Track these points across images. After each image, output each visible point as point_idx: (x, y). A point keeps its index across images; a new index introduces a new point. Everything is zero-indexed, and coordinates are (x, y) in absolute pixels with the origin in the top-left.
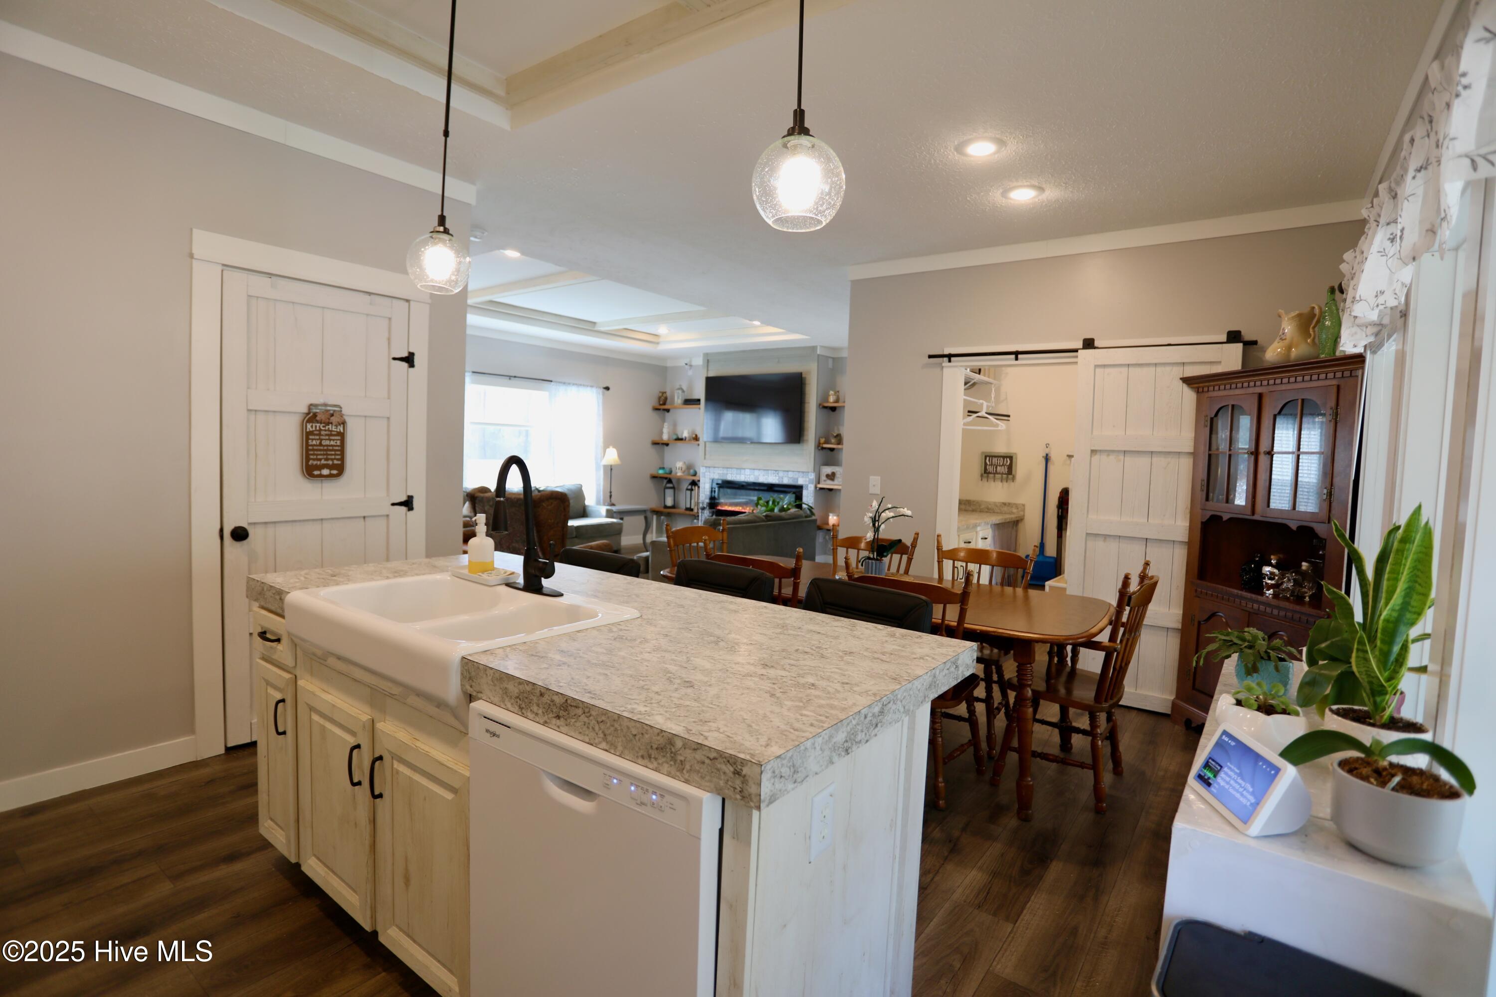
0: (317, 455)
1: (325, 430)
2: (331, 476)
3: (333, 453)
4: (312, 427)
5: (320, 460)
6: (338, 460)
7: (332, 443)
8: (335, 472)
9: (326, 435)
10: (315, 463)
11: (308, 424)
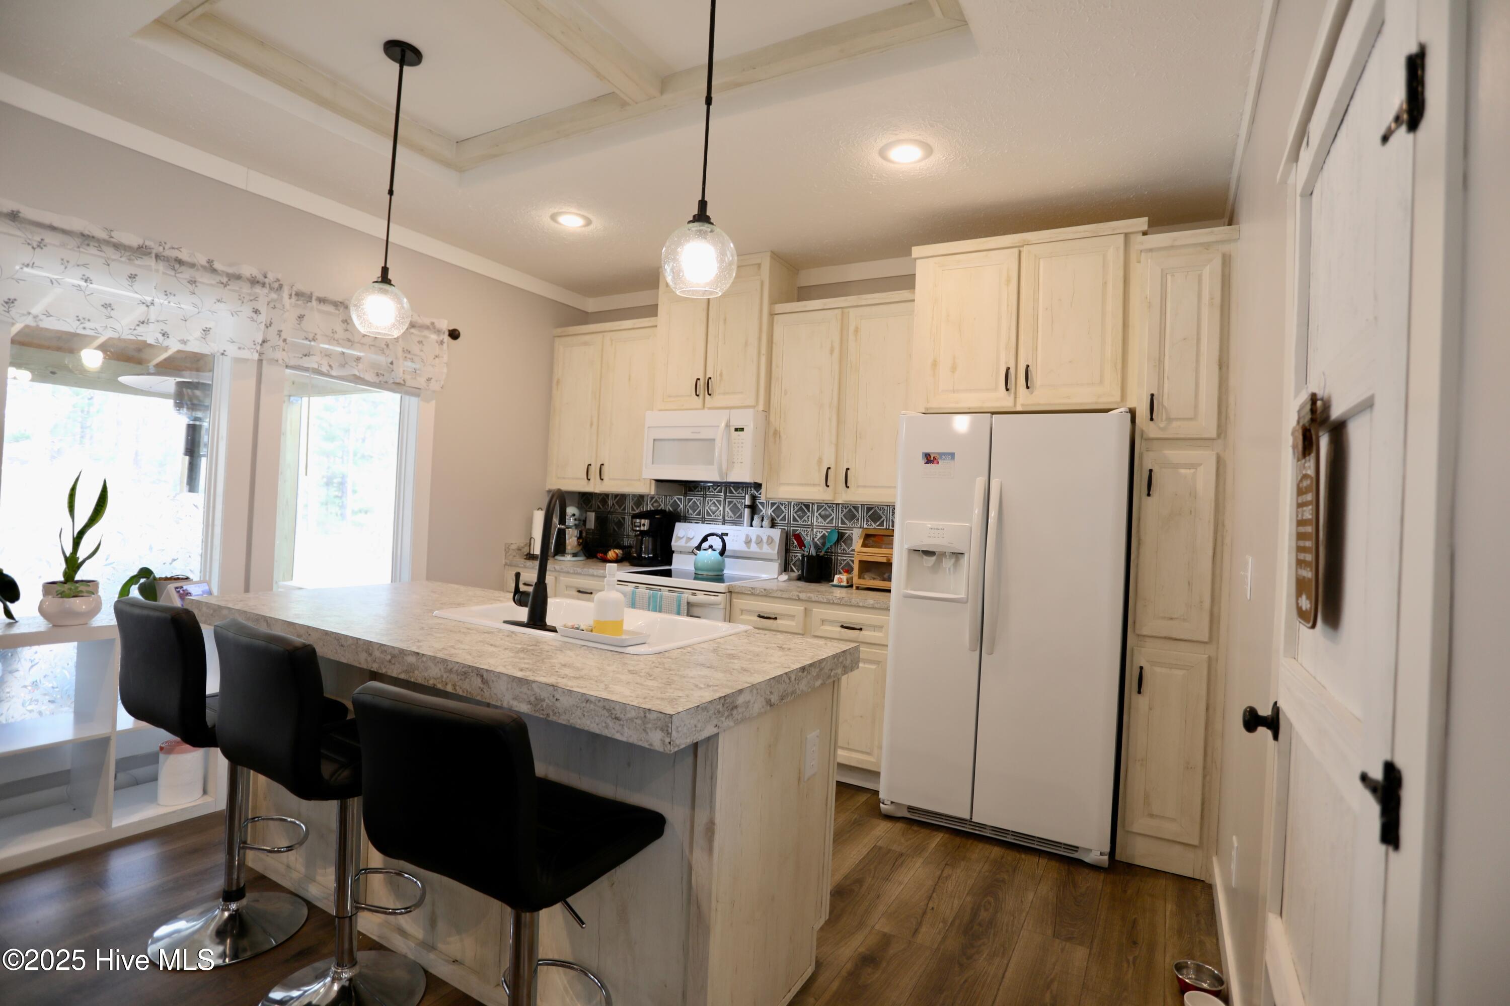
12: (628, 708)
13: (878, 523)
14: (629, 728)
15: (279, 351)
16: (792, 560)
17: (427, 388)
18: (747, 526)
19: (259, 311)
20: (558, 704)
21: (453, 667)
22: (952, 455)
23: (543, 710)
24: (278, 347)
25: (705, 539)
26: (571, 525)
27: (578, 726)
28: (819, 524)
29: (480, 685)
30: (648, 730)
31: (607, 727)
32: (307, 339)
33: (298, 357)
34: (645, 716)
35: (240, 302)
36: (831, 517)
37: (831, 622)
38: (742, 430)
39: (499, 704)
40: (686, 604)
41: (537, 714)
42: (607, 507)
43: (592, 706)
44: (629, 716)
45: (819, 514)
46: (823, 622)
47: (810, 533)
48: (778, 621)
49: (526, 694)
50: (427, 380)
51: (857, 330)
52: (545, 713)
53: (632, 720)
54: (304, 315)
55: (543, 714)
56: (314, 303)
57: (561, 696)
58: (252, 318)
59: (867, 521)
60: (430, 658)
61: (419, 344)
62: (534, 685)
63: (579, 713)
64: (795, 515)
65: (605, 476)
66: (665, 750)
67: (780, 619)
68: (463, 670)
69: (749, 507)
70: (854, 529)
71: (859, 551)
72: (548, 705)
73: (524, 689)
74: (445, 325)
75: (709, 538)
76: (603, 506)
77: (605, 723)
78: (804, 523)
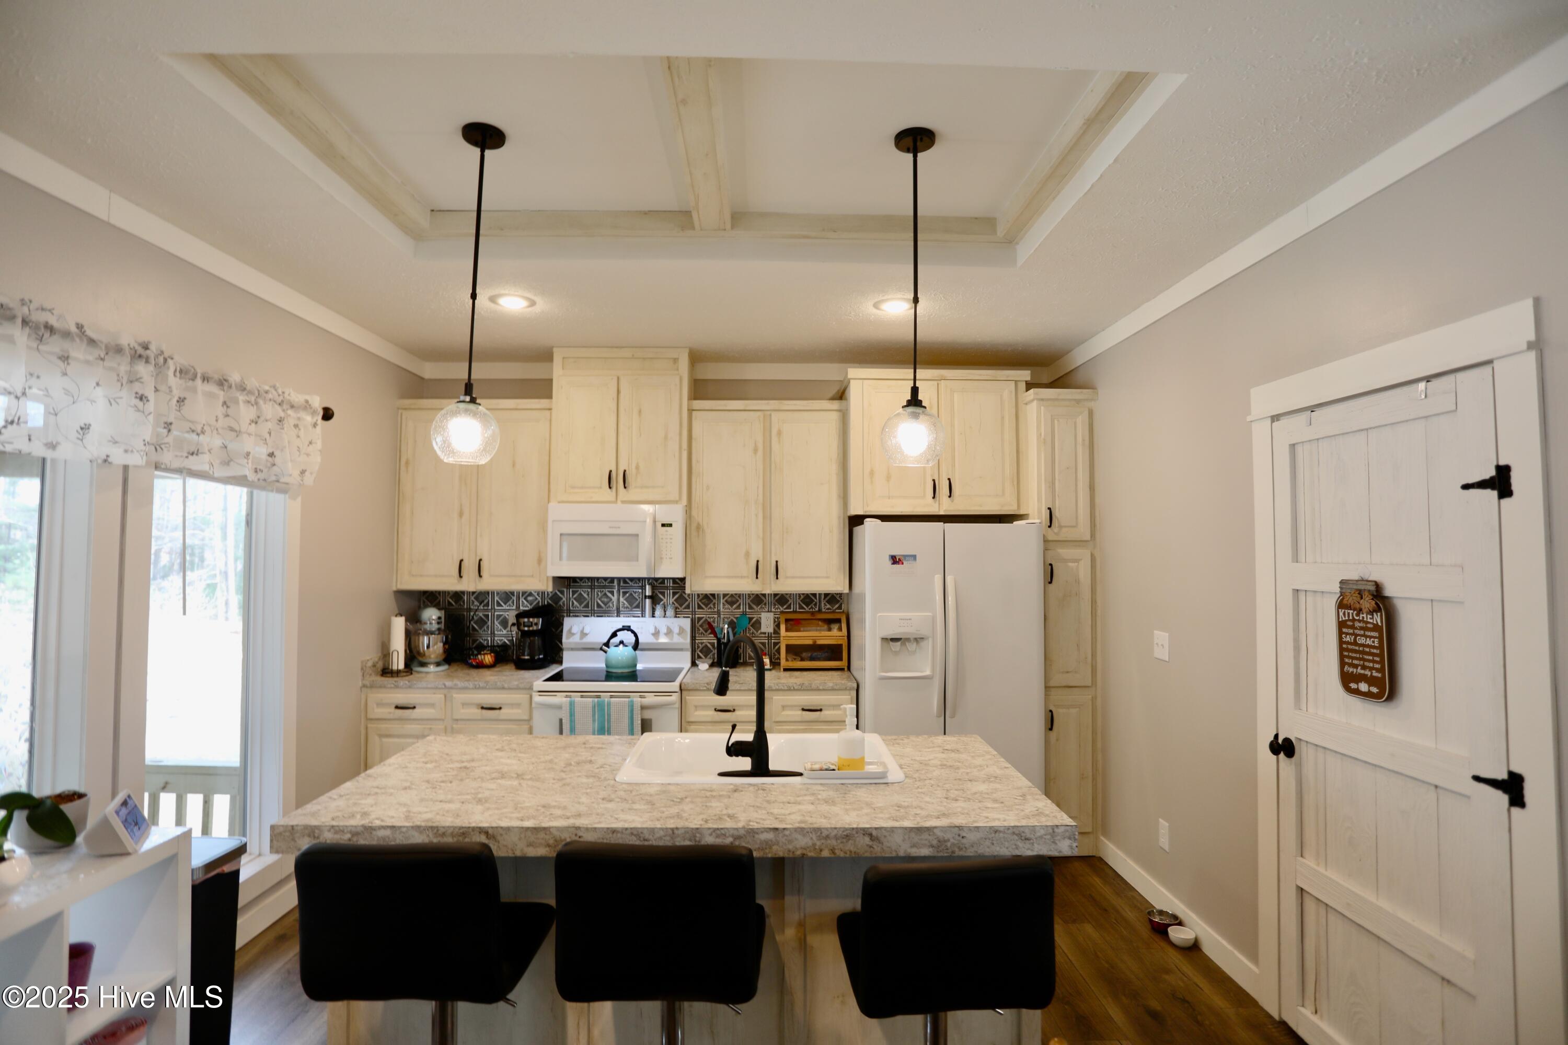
0: (1353, 658)
1: (1359, 621)
2: (1368, 695)
3: (1371, 658)
4: (1344, 614)
5: (1356, 666)
6: (1377, 670)
7: (1369, 642)
8: (1374, 690)
9: (1361, 628)
10: (1351, 670)
11: (1340, 610)
12: (1037, 829)
13: (785, 607)
14: (1039, 844)
15: (169, 451)
16: (698, 647)
17: (301, 482)
18: (650, 617)
19: (146, 397)
20: (964, 841)
21: (830, 833)
22: (914, 557)
23: (947, 849)
24: (167, 445)
25: (614, 635)
26: (434, 629)
27: (987, 854)
28: (726, 610)
29: (868, 843)
30: (1057, 842)
31: (1017, 848)
32: (193, 431)
33: (182, 456)
34: (1054, 832)
35: (119, 384)
36: (738, 604)
37: (792, 707)
38: (670, 525)
39: (894, 854)
40: (640, 708)
41: (941, 854)
42: (462, 603)
43: (1001, 835)
44: (1038, 834)
45: (726, 601)
46: (784, 707)
47: (716, 619)
48: (737, 713)
49: (926, 840)
50: (301, 473)
51: (779, 433)
52: (950, 851)
53: (1041, 837)
54: (185, 398)
55: (947, 853)
56: (199, 381)
57: (967, 833)
58: (136, 406)
59: (775, 605)
60: (795, 831)
61: (295, 428)
62: (935, 831)
63: (988, 843)
64: (700, 603)
65: (483, 573)
66: (1073, 853)
67: (739, 710)
68: (845, 833)
69: (650, 597)
70: (762, 613)
71: (784, 635)
72: (953, 844)
73: (925, 836)
74: (318, 403)
75: (618, 633)
76: (456, 602)
77: (1016, 845)
78: (710, 610)
